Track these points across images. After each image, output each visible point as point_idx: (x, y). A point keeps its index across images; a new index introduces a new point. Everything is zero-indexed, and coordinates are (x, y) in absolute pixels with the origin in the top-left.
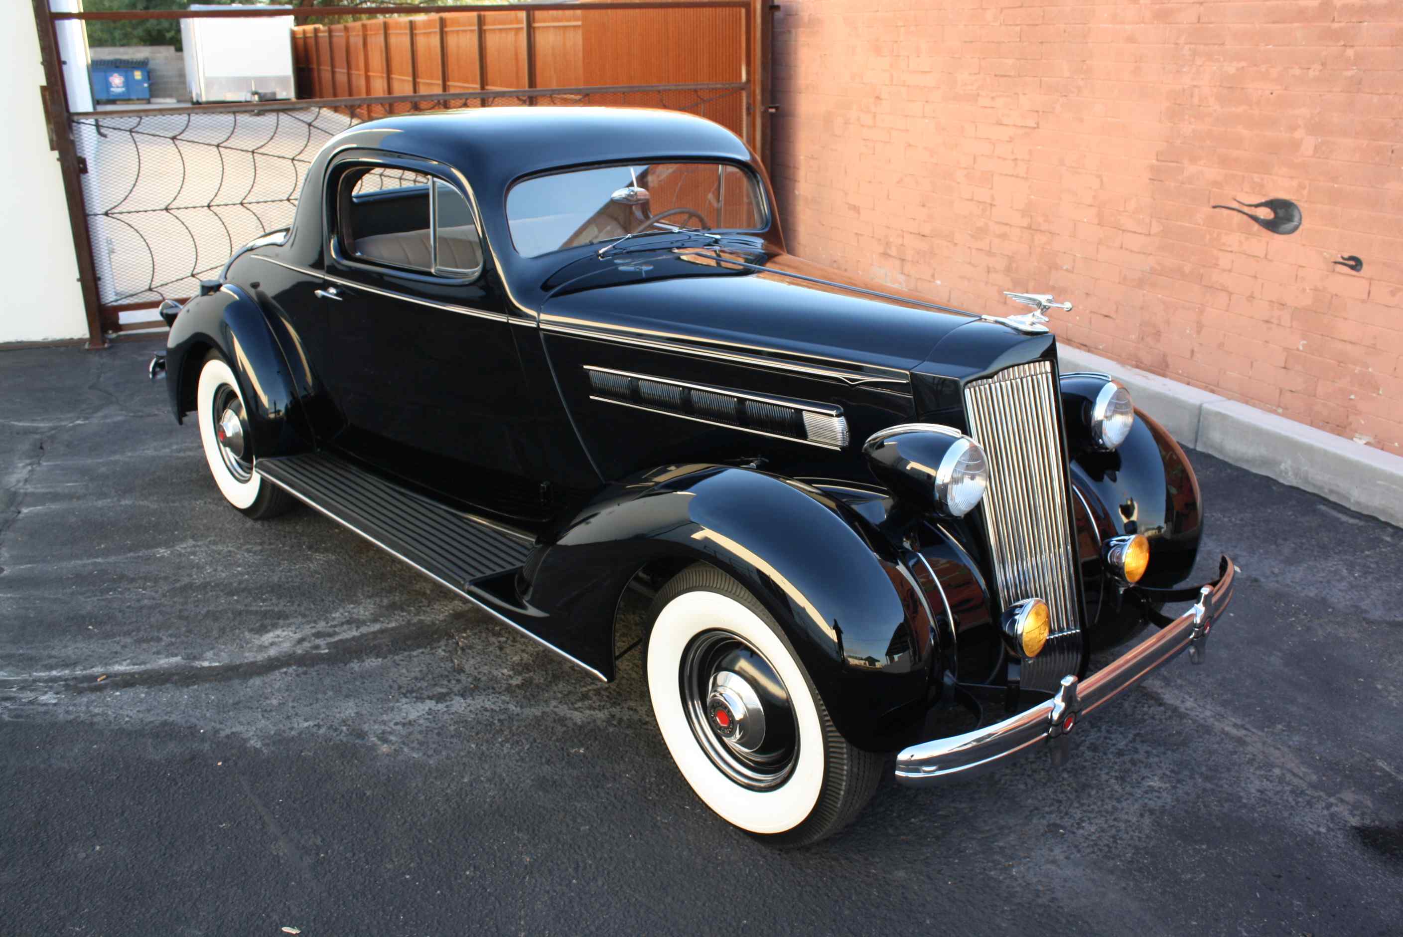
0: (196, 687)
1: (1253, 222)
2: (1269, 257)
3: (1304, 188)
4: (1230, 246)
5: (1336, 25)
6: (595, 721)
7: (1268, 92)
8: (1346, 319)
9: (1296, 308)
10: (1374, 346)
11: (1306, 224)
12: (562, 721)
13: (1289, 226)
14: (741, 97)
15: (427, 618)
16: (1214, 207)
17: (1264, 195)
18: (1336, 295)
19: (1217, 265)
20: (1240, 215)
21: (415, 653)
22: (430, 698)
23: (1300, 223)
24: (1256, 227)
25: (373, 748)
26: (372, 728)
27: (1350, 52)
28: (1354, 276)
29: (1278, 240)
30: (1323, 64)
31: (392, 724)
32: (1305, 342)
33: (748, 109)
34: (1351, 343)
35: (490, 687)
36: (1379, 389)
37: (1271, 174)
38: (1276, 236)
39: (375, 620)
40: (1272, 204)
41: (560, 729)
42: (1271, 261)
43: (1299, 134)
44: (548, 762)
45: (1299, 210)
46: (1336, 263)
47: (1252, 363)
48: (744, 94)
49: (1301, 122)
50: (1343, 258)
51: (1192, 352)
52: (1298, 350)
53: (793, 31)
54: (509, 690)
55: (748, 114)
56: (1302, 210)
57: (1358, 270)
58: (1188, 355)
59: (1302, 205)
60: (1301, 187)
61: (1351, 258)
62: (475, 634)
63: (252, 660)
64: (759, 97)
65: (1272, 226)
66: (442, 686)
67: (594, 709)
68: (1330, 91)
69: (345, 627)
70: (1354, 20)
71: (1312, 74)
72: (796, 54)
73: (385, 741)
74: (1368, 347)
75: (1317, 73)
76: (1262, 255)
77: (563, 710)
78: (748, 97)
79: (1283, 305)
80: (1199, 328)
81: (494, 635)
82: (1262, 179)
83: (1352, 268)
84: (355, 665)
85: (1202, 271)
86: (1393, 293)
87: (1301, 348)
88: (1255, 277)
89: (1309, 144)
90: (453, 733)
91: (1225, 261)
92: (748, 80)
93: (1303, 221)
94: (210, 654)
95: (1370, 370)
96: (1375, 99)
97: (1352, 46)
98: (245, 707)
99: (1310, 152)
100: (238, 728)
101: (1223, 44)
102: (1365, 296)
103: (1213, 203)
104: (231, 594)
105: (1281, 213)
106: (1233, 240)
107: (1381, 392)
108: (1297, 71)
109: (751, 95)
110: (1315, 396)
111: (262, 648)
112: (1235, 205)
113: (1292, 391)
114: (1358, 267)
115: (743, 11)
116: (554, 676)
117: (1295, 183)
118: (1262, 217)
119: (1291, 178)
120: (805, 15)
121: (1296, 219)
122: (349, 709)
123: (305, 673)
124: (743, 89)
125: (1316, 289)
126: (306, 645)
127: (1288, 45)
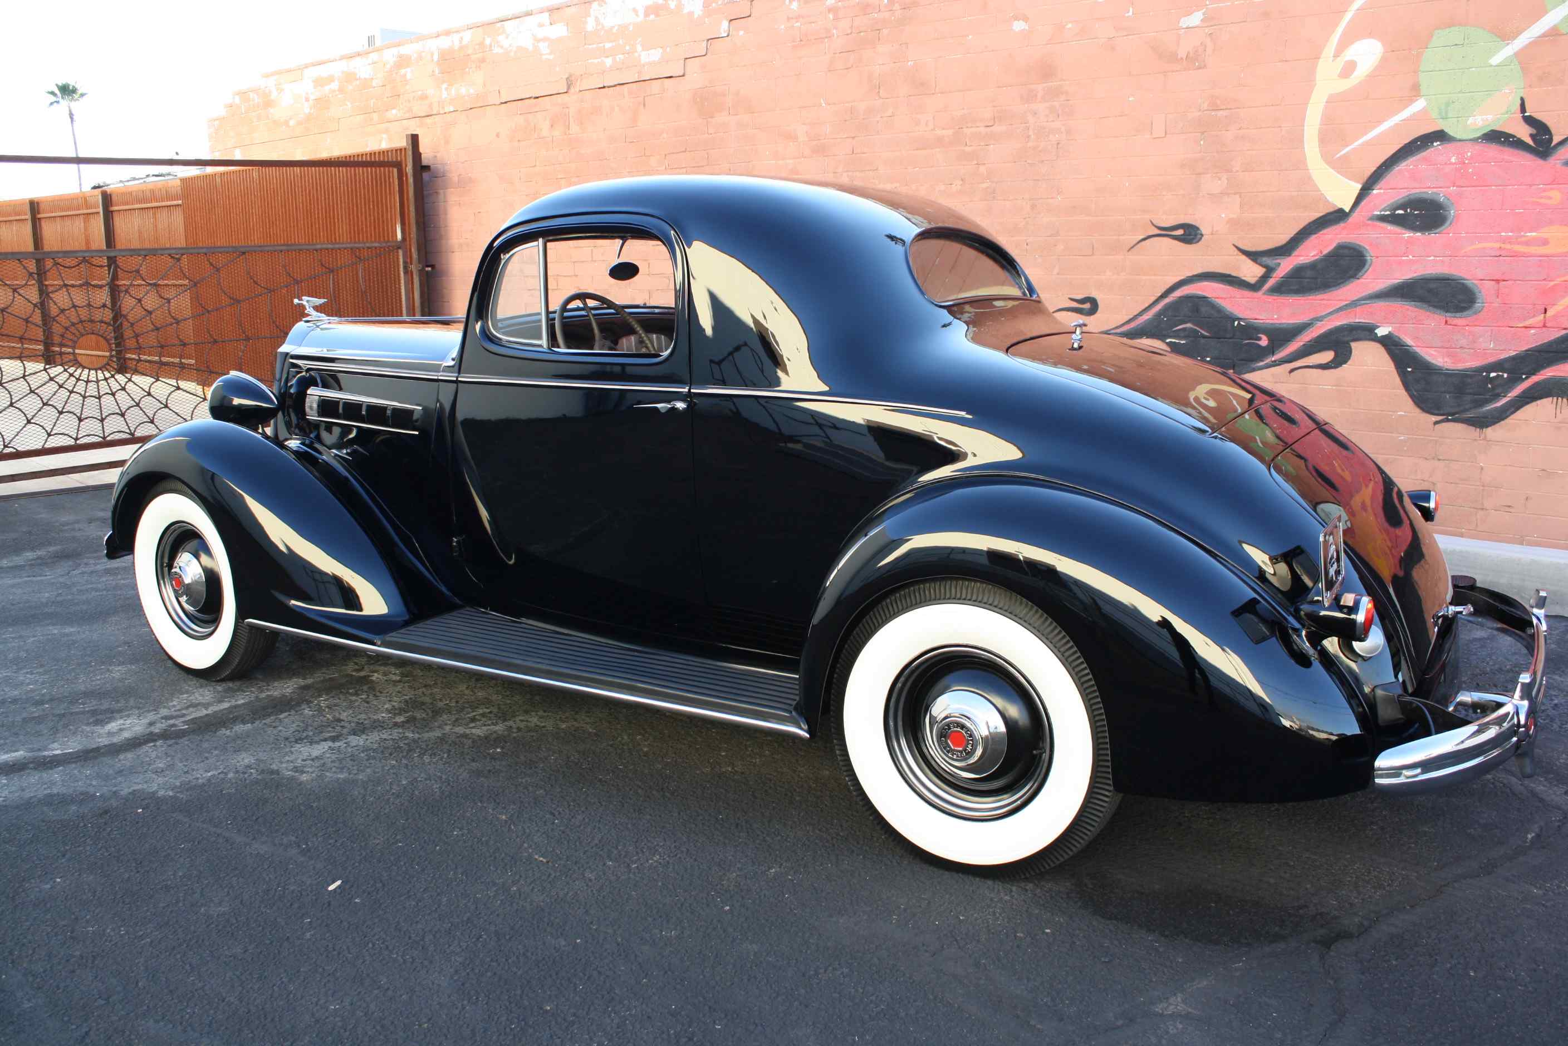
0: (61, 768)
5: (968, 149)
6: (495, 732)
12: (465, 736)
14: (398, 256)
15: (276, 693)
21: (282, 716)
22: (325, 740)
25: (293, 778)
26: (281, 767)
27: (982, 169)
31: (299, 761)
33: (405, 268)
35: (378, 725)
39: (220, 701)
41: (468, 742)
44: (473, 760)
48: (401, 252)
53: (441, 191)
54: (396, 725)
55: (406, 272)
62: (333, 697)
63: (108, 743)
64: (415, 256)
66: (329, 732)
67: (489, 725)
69: (191, 709)
72: (446, 214)
73: (303, 772)
77: (460, 730)
78: (404, 256)
81: (352, 694)
84: (226, 732)
90: (366, 757)
92: (404, 238)
94: (55, 745)
97: (984, 165)
98: (131, 773)
100: (136, 787)
101: (877, 170)
104: (41, 702)
108: (942, 187)
109: (407, 256)
111: (110, 734)
115: (395, 170)
116: (433, 712)
120: (454, 177)
122: (245, 759)
123: (177, 744)
124: (399, 248)
126: (160, 726)
127: (932, 167)
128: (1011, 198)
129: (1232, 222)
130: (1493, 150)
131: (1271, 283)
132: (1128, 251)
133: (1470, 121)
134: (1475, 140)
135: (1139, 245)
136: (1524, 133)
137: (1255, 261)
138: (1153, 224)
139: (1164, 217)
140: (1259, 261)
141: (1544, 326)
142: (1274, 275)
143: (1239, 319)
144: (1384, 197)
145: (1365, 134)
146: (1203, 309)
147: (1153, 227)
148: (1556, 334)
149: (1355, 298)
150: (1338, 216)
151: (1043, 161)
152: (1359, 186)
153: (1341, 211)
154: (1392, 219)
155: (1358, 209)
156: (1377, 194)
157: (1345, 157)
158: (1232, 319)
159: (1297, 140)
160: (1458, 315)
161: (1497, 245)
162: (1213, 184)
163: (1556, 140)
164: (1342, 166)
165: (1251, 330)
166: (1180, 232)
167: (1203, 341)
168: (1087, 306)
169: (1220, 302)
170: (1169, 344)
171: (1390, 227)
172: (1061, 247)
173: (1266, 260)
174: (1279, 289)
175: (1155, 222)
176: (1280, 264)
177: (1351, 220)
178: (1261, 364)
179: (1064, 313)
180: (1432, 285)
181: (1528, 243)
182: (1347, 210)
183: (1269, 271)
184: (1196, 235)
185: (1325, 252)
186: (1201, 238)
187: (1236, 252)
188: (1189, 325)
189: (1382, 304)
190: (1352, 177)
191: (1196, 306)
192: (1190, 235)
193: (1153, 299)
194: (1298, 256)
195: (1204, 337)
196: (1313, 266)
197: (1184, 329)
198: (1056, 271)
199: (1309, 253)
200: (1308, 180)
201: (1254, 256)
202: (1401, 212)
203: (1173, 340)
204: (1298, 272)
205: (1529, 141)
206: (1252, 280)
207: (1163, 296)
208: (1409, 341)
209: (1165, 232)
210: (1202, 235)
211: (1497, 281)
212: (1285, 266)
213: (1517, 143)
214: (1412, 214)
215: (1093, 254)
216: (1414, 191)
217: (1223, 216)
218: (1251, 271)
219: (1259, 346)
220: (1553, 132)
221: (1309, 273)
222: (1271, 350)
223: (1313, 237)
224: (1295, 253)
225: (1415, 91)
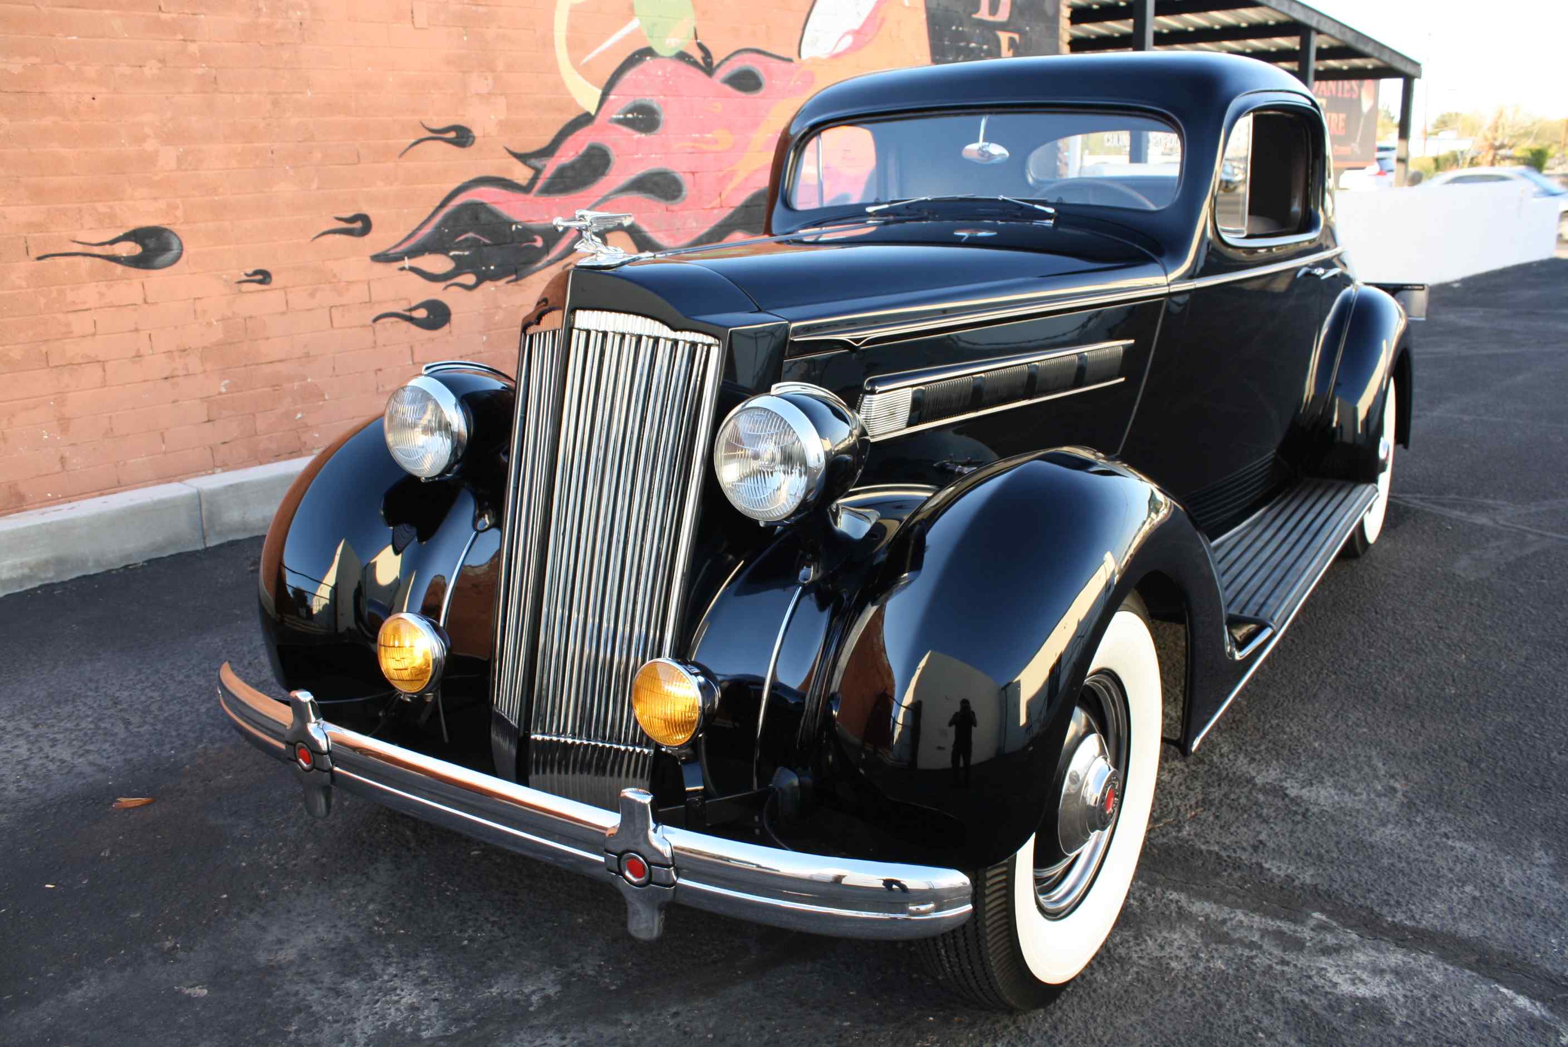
1: (113, 264)
2: (149, 300)
3: (177, 208)
4: (85, 303)
5: (163, 16)
7: (87, 98)
8: (267, 338)
9: (204, 348)
10: (307, 355)
11: (189, 249)
13: (169, 256)
16: (39, 258)
17: (121, 227)
18: (251, 317)
19: (71, 332)
20: (88, 259)
23: (182, 250)
24: (119, 269)
26: (1389, 806)
27: (193, 48)
28: (263, 291)
29: (155, 278)
30: (162, 61)
32: (227, 381)
34: (280, 361)
36: (323, 395)
37: (122, 200)
38: (154, 273)
40: (134, 236)
42: (156, 303)
43: (150, 145)
45: (176, 235)
46: (240, 282)
47: (162, 434)
49: (147, 130)
50: (247, 275)
51: (62, 459)
52: (220, 393)
56: (179, 234)
57: (269, 283)
58: (58, 467)
59: (178, 228)
60: (172, 207)
61: (256, 273)
63: (1440, 965)
65: (141, 262)
68: (180, 93)
70: (187, 11)
71: (147, 71)
74: (299, 358)
75: (155, 71)
76: (140, 301)
79: (184, 350)
80: (64, 423)
82: (111, 207)
83: (261, 282)
84: (1307, 877)
85: (44, 349)
86: (312, 295)
87: (223, 390)
88: (137, 330)
89: (168, 157)
91: (80, 324)
93: (185, 246)
95: (309, 380)
96: (238, 99)
97: (194, 41)
99: (173, 164)
102: (284, 308)
103: (34, 253)
105: (152, 243)
106: (89, 293)
107: (327, 397)
108: (127, 71)
110: (256, 434)
112: (78, 248)
113: (224, 443)
114: (268, 280)
117: (162, 204)
118: (125, 255)
119: (155, 199)
121: (175, 246)
122: (1387, 834)
125: (223, 319)
126: (1330, 940)
127: (103, 37)
128: (242, 90)
129: (501, 124)
130: (683, 67)
131: (540, 184)
132: (401, 156)
133: (667, 41)
134: (671, 58)
135: (411, 150)
136: (698, 55)
137: (525, 163)
138: (424, 126)
139: (435, 118)
140: (528, 163)
141: (722, 207)
142: (542, 176)
143: (516, 223)
144: (620, 101)
145: (600, 44)
146: (483, 217)
147: (425, 130)
148: (728, 212)
149: (606, 193)
150: (585, 119)
151: (282, 44)
152: (598, 92)
153: (588, 114)
154: (625, 122)
155: (601, 113)
156: (614, 100)
157: (587, 64)
158: (511, 223)
159: (548, 43)
160: (674, 202)
161: (691, 144)
162: (479, 83)
163: (716, 63)
164: (585, 71)
165: (527, 233)
166: (452, 135)
167: (485, 249)
168: (358, 225)
169: (498, 208)
170: (453, 258)
171: (625, 129)
172: (318, 155)
173: (535, 162)
174: (549, 189)
175: (426, 124)
176: (545, 166)
177: (597, 121)
178: (539, 265)
179: (331, 237)
180: (656, 179)
181: (708, 142)
182: (593, 113)
183: (538, 172)
184: (468, 137)
185: (581, 152)
186: (473, 142)
187: (508, 154)
188: (470, 235)
189: (624, 197)
190: (595, 83)
191: (475, 212)
192: (463, 137)
193: (431, 210)
194: (561, 157)
195: (486, 245)
196: (572, 166)
197: (466, 239)
198: (314, 186)
199: (568, 154)
200: (560, 85)
201: (523, 158)
202: (630, 116)
203: (457, 253)
204: (562, 172)
205: (701, 62)
206: (523, 182)
207: (443, 205)
208: (645, 228)
209: (438, 134)
210: (474, 137)
211: (693, 173)
212: (550, 166)
213: (695, 64)
214: (637, 118)
215: (359, 162)
216: (638, 98)
217: (492, 117)
218: (521, 174)
219: (536, 248)
220: (713, 55)
221: (570, 173)
222: (547, 249)
223: (570, 138)
224: (558, 153)
225: (631, 12)
